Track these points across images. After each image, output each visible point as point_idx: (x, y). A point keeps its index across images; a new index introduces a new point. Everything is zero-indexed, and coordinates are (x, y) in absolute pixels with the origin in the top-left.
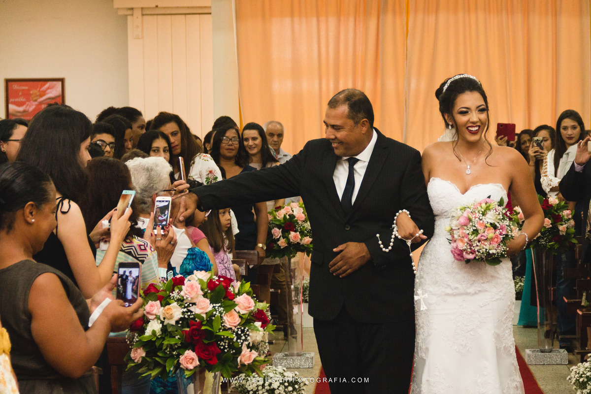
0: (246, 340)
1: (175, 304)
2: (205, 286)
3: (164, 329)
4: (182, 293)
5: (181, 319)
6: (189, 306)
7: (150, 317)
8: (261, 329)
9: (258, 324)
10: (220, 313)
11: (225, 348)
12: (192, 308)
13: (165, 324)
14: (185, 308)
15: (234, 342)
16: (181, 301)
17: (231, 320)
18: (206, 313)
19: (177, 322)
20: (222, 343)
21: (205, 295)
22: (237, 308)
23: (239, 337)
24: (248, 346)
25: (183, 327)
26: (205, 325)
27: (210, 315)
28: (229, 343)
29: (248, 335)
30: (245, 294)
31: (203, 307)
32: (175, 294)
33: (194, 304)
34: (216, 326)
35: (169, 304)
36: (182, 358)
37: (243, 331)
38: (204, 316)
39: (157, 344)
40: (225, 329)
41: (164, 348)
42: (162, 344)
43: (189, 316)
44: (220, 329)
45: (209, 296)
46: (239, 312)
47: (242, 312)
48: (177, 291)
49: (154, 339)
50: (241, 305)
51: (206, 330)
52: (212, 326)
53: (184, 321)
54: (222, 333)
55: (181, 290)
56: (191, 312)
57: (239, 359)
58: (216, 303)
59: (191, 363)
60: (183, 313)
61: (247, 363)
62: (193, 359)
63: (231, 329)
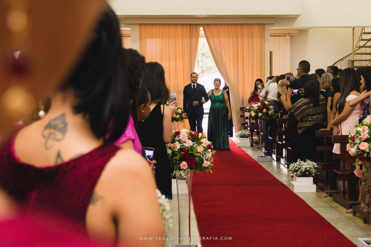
0: (205, 157)
1: (177, 142)
2: (189, 135)
3: (174, 152)
4: (180, 138)
5: (180, 149)
6: (183, 143)
8: (211, 152)
10: (196, 146)
11: (197, 160)
12: (184, 144)
13: (173, 150)
14: (181, 144)
15: (201, 158)
16: (179, 141)
17: (200, 149)
18: (190, 146)
19: (178, 150)
20: (197, 158)
21: (189, 139)
22: (202, 144)
23: (203, 155)
24: (206, 160)
25: (181, 152)
26: (190, 151)
27: (192, 147)
28: (199, 159)
29: (207, 155)
30: (205, 138)
31: (189, 143)
32: (177, 138)
33: (185, 142)
34: (194, 151)
35: (175, 142)
36: (181, 165)
37: (205, 153)
40: (198, 153)
41: (173, 160)
42: (172, 159)
43: (183, 147)
45: (191, 139)
46: (203, 146)
47: (204, 146)
50: (203, 142)
52: (192, 152)
54: (196, 154)
55: (179, 136)
56: (184, 146)
57: (203, 165)
58: (194, 142)
59: (185, 167)
60: (181, 146)
61: (206, 166)
62: (185, 165)
63: (200, 152)
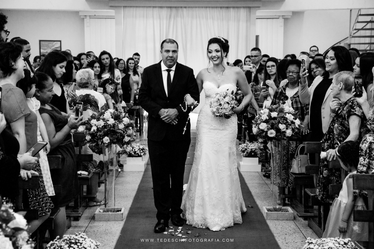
0: (126, 133)
1: (102, 120)
2: (112, 114)
3: (98, 129)
4: (104, 117)
5: (104, 126)
7: (93, 125)
8: (132, 130)
9: (131, 128)
10: (118, 124)
11: (119, 136)
13: (98, 127)
14: (105, 122)
15: (122, 134)
16: (104, 119)
17: (121, 126)
18: (113, 124)
19: (102, 127)
20: (118, 134)
21: (112, 118)
22: (123, 122)
23: (124, 132)
24: (127, 136)
25: (104, 128)
26: (112, 128)
27: (114, 125)
28: (120, 134)
29: (127, 132)
30: (126, 117)
31: (111, 121)
32: (102, 117)
33: (108, 121)
34: (116, 128)
35: (100, 120)
36: (104, 139)
37: (125, 130)
38: (112, 125)
39: (95, 134)
40: (119, 129)
41: (98, 135)
42: (97, 134)
43: (106, 125)
44: (117, 129)
45: (113, 118)
46: (124, 124)
47: (125, 124)
48: (102, 116)
49: (94, 133)
50: (124, 121)
51: (112, 129)
52: (114, 129)
53: (105, 127)
54: (118, 131)
55: (104, 116)
56: (107, 123)
57: (124, 140)
58: (116, 120)
59: (107, 141)
60: (104, 124)
61: (126, 141)
62: (108, 140)
63: (121, 129)
